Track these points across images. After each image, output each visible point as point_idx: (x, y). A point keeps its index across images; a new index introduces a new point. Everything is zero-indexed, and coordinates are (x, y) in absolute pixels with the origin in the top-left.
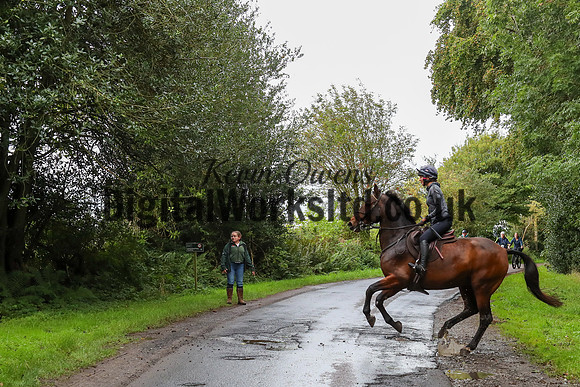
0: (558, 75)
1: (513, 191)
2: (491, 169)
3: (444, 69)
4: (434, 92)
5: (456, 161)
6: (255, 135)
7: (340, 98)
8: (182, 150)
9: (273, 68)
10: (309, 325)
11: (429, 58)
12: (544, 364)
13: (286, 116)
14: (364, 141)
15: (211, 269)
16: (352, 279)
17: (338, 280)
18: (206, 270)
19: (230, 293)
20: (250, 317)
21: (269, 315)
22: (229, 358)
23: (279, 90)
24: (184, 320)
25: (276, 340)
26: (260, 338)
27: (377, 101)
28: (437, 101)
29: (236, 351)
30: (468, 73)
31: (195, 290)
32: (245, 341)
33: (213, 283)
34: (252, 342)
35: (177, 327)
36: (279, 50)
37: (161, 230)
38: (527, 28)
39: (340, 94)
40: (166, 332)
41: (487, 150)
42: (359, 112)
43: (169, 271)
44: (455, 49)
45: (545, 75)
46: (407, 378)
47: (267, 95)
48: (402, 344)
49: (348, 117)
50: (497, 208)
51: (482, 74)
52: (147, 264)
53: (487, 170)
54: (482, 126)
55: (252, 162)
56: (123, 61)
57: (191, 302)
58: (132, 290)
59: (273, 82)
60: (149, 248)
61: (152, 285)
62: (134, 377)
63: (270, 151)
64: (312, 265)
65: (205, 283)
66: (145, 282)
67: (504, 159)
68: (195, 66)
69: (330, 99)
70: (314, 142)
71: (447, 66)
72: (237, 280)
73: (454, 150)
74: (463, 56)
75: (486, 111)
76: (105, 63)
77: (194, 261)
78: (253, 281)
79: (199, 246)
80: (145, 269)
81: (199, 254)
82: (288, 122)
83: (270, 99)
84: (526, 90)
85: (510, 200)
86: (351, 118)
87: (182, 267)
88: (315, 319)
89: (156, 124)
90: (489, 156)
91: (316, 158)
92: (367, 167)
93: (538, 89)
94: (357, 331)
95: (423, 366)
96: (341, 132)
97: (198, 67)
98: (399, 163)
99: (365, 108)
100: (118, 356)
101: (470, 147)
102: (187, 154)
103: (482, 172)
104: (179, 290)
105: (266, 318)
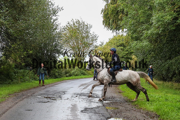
0: (142, 17)
1: (127, 52)
2: (121, 45)
3: (107, 14)
4: (103, 22)
5: (110, 43)
6: (48, 34)
8: (26, 38)
9: (54, 13)
10: (64, 93)
11: (102, 11)
12: (136, 105)
13: (58, 28)
14: (82, 36)
15: (34, 75)
16: (78, 79)
17: (73, 79)
18: (33, 75)
19: (40, 82)
20: (46, 90)
21: (52, 89)
22: (40, 102)
23: (56, 20)
24: (26, 90)
25: (54, 97)
26: (49, 96)
27: (86, 24)
28: (104, 24)
29: (42, 100)
30: (114, 16)
31: (29, 81)
32: (44, 97)
33: (35, 79)
34: (46, 97)
35: (24, 93)
36: (56, 8)
37: (19, 63)
38: (132, 2)
39: (75, 22)
40: (20, 94)
41: (119, 40)
42: (80, 27)
43: (22, 75)
44: (110, 8)
45: (138, 17)
46: (94, 109)
47: (52, 22)
48: (93, 99)
49: (77, 29)
50: (122, 57)
51: (118, 16)
52: (15, 73)
53: (119, 46)
54: (118, 32)
55: (47, 42)
56: (8, 10)
57: (28, 85)
58: (10, 81)
59: (54, 18)
60: (15, 68)
61: (16, 80)
62: (10, 108)
63: (53, 39)
64: (65, 74)
65: (32, 79)
66: (14, 78)
67: (124, 43)
68: (30, 12)
69: (72, 23)
70: (67, 36)
72: (42, 78)
73: (109, 39)
74: (113, 10)
75: (119, 27)
76: (2, 11)
77: (29, 72)
78: (47, 79)
79: (31, 68)
80: (14, 75)
81: (31, 70)
82: (59, 30)
83: (54, 23)
84: (132, 21)
85: (126, 55)
86: (78, 29)
87: (26, 74)
88: (66, 91)
89: (18, 30)
90: (120, 41)
91: (67, 41)
92: (82, 44)
93: (135, 21)
94: (79, 94)
95: (99, 105)
96: (75, 33)
97: (31, 13)
98: (92, 43)
99: (82, 26)
100: (5, 101)
101: (114, 39)
102: (27, 39)
103: (118, 46)
104: (25, 81)
105: (51, 90)
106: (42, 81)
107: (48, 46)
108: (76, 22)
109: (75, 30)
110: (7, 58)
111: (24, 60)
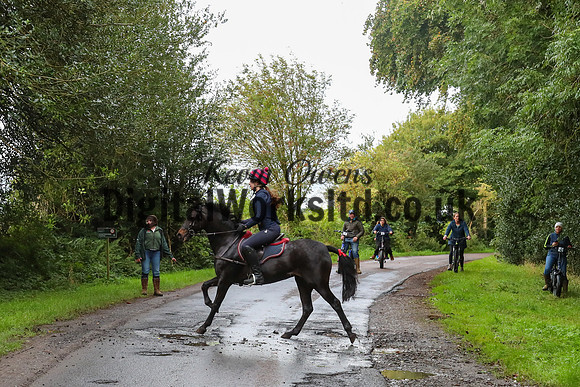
0: (515, 42)
1: (460, 172)
2: (436, 147)
3: (385, 36)
4: (373, 62)
5: (396, 140)
6: (173, 109)
7: (268, 69)
8: (95, 125)
9: (194, 35)
10: (232, 319)
11: (368, 23)
12: (492, 364)
13: (208, 88)
14: (294, 117)
15: (125, 257)
18: (119, 257)
19: (144, 283)
20: (167, 309)
21: (188, 307)
22: (144, 353)
23: (201, 60)
24: (95, 311)
25: (194, 334)
26: (178, 332)
27: (309, 72)
28: (377, 71)
29: (151, 346)
30: (412, 40)
31: (106, 280)
32: (161, 335)
33: (127, 272)
34: (168, 337)
35: (87, 320)
36: (201, 15)
37: (71, 214)
39: (268, 64)
40: (75, 325)
41: (431, 126)
42: (289, 84)
43: (80, 258)
44: (397, 13)
45: (499, 42)
46: (339, 377)
47: (187, 65)
48: (335, 340)
49: (277, 89)
50: (442, 191)
51: (429, 40)
52: (56, 250)
53: (432, 149)
54: (426, 99)
55: (171, 139)
56: (29, 27)
57: (103, 293)
58: (39, 279)
59: (194, 51)
60: (58, 233)
61: (60, 274)
62: (41, 372)
63: (191, 127)
65: (118, 272)
66: (53, 270)
67: (450, 137)
68: (107, 33)
69: (257, 70)
70: (239, 118)
71: (388, 33)
72: (152, 269)
73: (394, 127)
74: (407, 20)
75: (431, 82)
76: (10, 30)
77: (106, 248)
78: (170, 270)
79: (112, 231)
80: (53, 255)
81: (112, 240)
82: (210, 95)
83: (192, 69)
84: (478, 58)
85: (456, 182)
86: (280, 91)
87: (94, 254)
88: (238, 312)
89: (65, 97)
90: (434, 133)
91: (240, 136)
92: (297, 145)
93: (491, 58)
94: (284, 326)
95: (357, 364)
96: (268, 106)
97: (112, 34)
98: (332, 141)
99: (295, 79)
100: (23, 350)
101: (413, 123)
102: (99, 131)
103: (426, 151)
104: (90, 280)
105: (184, 311)
106: (150, 279)
107: (174, 151)
108: (274, 67)
109: (269, 94)
110: (26, 199)
111: (87, 203)
